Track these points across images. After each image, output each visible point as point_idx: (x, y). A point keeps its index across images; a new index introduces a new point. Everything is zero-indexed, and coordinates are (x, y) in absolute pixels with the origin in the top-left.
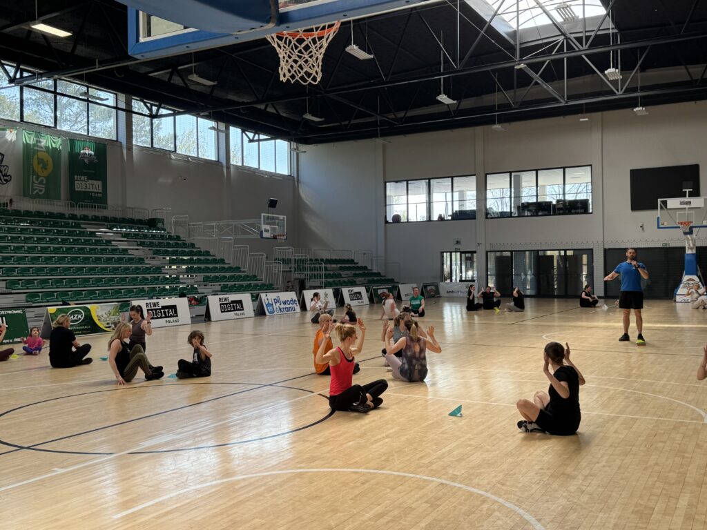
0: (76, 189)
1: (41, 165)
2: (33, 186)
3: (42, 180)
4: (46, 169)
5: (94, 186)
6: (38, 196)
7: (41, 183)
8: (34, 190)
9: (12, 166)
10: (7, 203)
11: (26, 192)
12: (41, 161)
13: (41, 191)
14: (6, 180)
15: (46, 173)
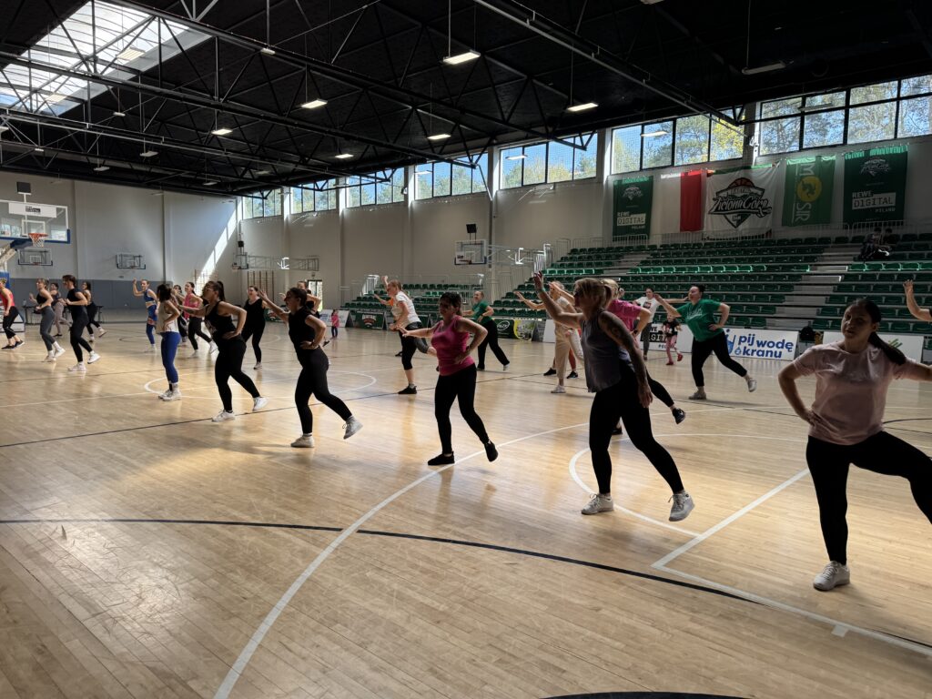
0: (854, 208)
1: (808, 190)
2: (795, 213)
3: (808, 206)
4: (813, 193)
5: (882, 200)
6: (801, 223)
7: (806, 209)
8: (796, 217)
9: (773, 198)
10: (763, 235)
11: (786, 222)
12: (805, 187)
13: (804, 217)
14: (765, 213)
15: (814, 197)
